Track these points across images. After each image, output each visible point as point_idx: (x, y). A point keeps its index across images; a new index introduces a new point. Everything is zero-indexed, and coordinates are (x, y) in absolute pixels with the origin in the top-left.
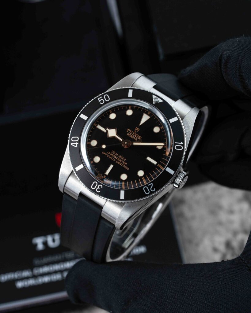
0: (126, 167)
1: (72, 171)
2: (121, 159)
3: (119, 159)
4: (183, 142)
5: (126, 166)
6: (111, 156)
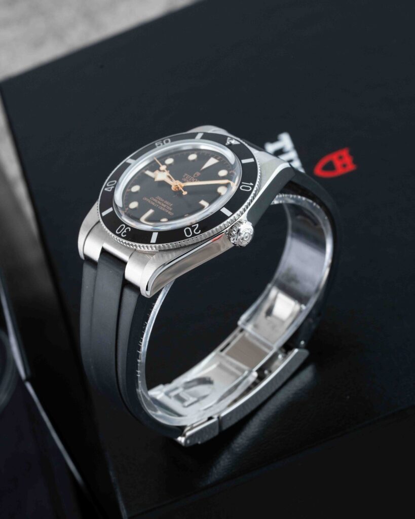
0: (169, 213)
1: (99, 222)
3: (163, 205)
4: (254, 183)
5: (171, 211)
6: (154, 202)
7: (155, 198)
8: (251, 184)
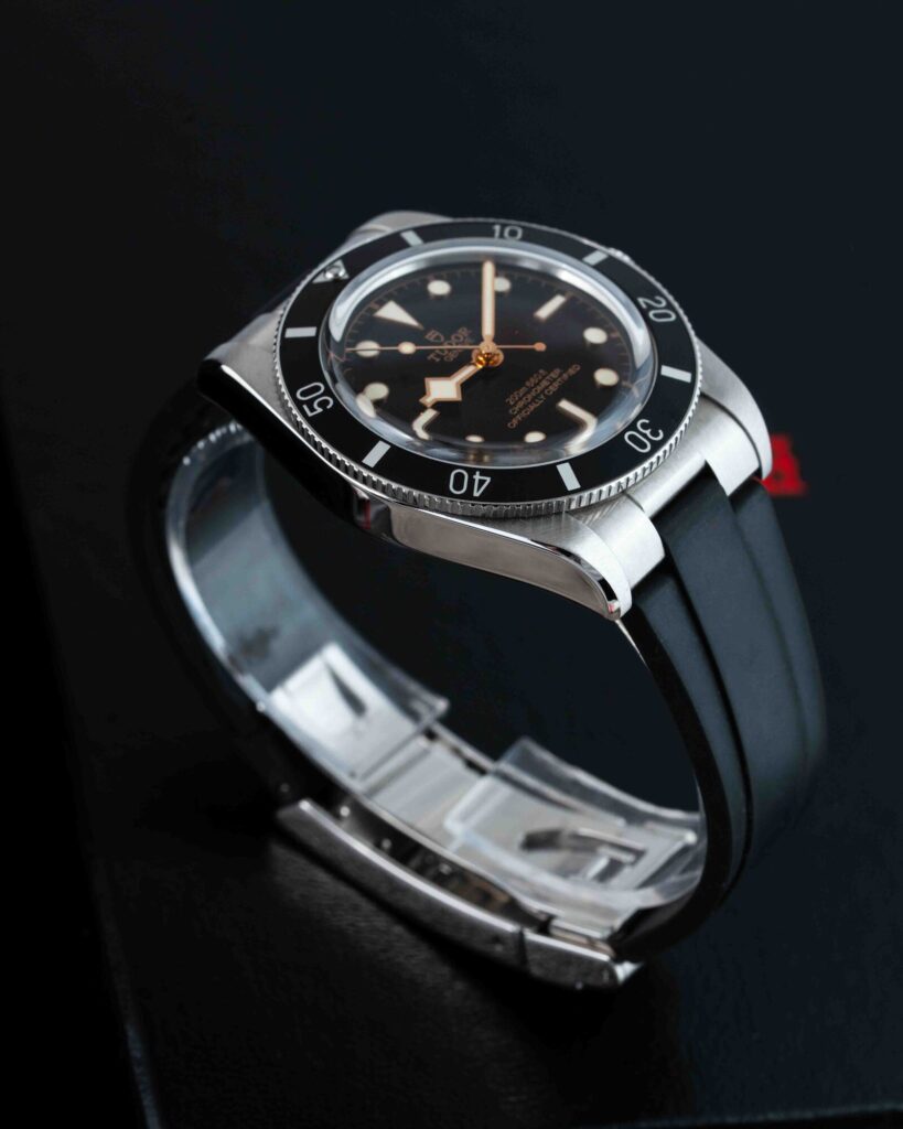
2: (540, 381)
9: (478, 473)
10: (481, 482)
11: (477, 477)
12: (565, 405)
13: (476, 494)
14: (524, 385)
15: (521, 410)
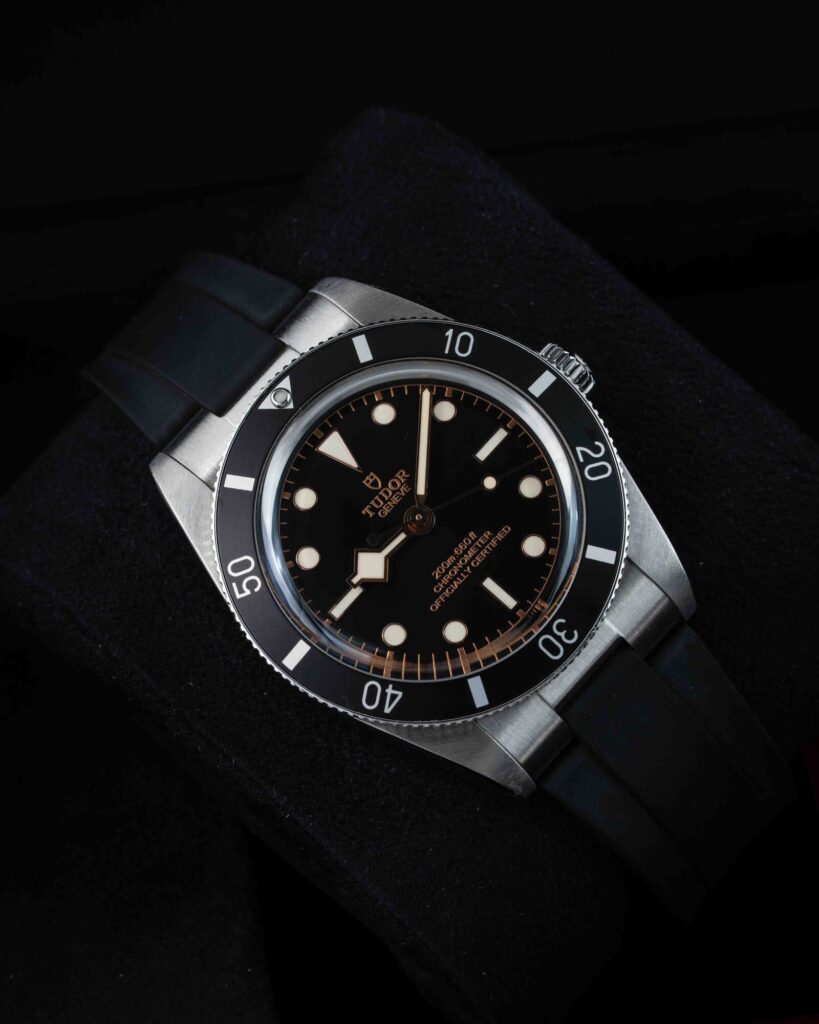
0: (500, 536)
2: (468, 548)
3: (467, 557)
5: (495, 534)
6: (451, 582)
7: (440, 581)
8: (450, 333)
9: (391, 686)
10: (394, 697)
11: (390, 691)
12: (490, 584)
13: (387, 710)
14: (452, 553)
15: (446, 587)
